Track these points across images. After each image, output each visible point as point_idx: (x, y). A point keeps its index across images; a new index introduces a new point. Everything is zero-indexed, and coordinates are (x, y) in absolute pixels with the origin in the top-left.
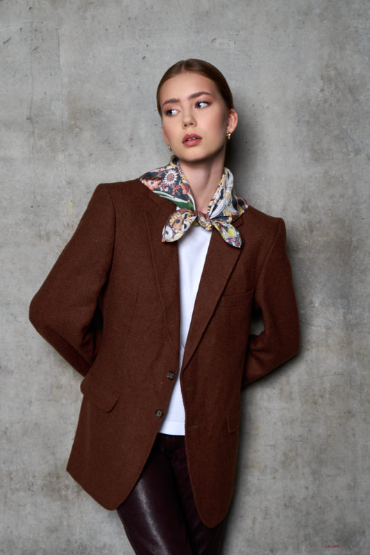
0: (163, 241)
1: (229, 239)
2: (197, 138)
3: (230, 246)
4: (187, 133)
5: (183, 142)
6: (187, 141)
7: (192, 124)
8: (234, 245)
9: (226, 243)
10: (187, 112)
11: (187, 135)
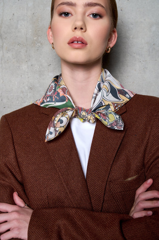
0: (46, 140)
1: (111, 124)
2: (83, 43)
3: (112, 130)
4: (75, 36)
5: (69, 43)
6: (73, 42)
7: (82, 29)
8: (116, 128)
9: (109, 128)
10: (79, 17)
11: (76, 38)
